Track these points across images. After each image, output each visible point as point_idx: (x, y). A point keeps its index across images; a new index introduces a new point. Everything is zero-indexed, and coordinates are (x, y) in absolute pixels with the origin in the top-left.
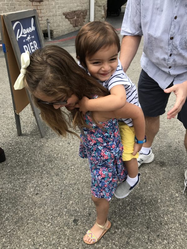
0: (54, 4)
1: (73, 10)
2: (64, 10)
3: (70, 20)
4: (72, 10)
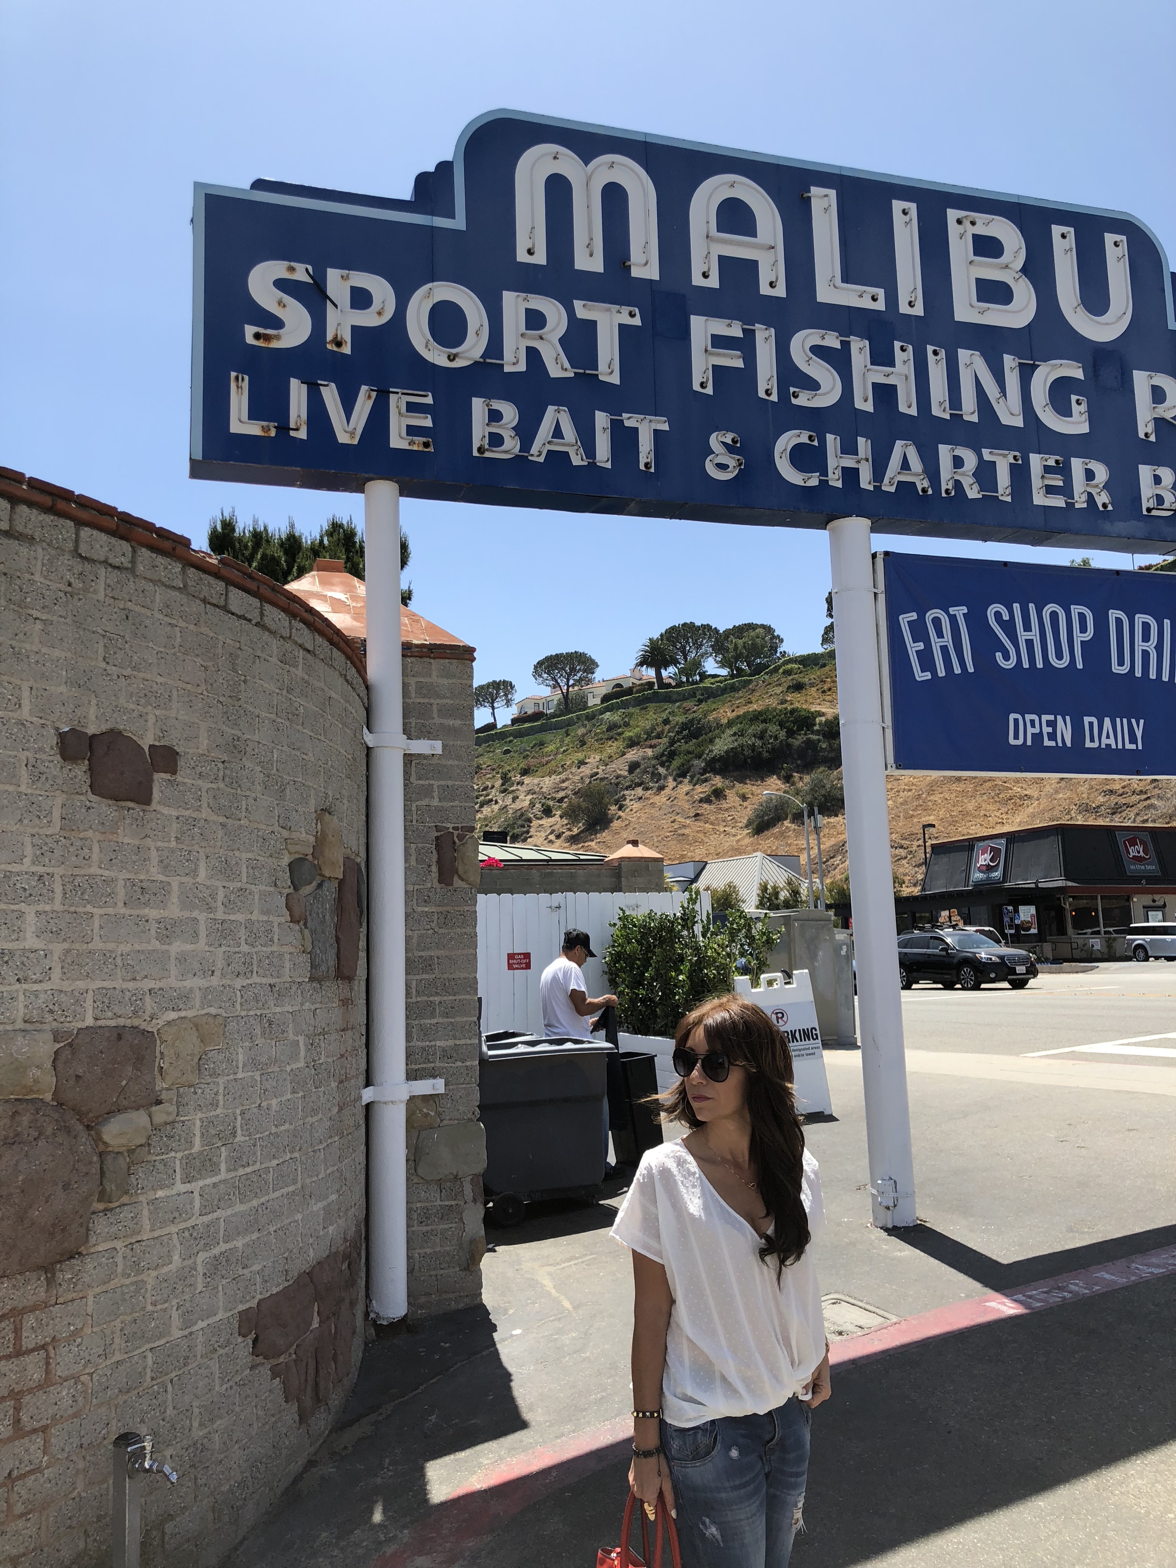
1: (304, 1268)
2: (251, 1281)
3: (282, 1360)
4: (297, 1265)
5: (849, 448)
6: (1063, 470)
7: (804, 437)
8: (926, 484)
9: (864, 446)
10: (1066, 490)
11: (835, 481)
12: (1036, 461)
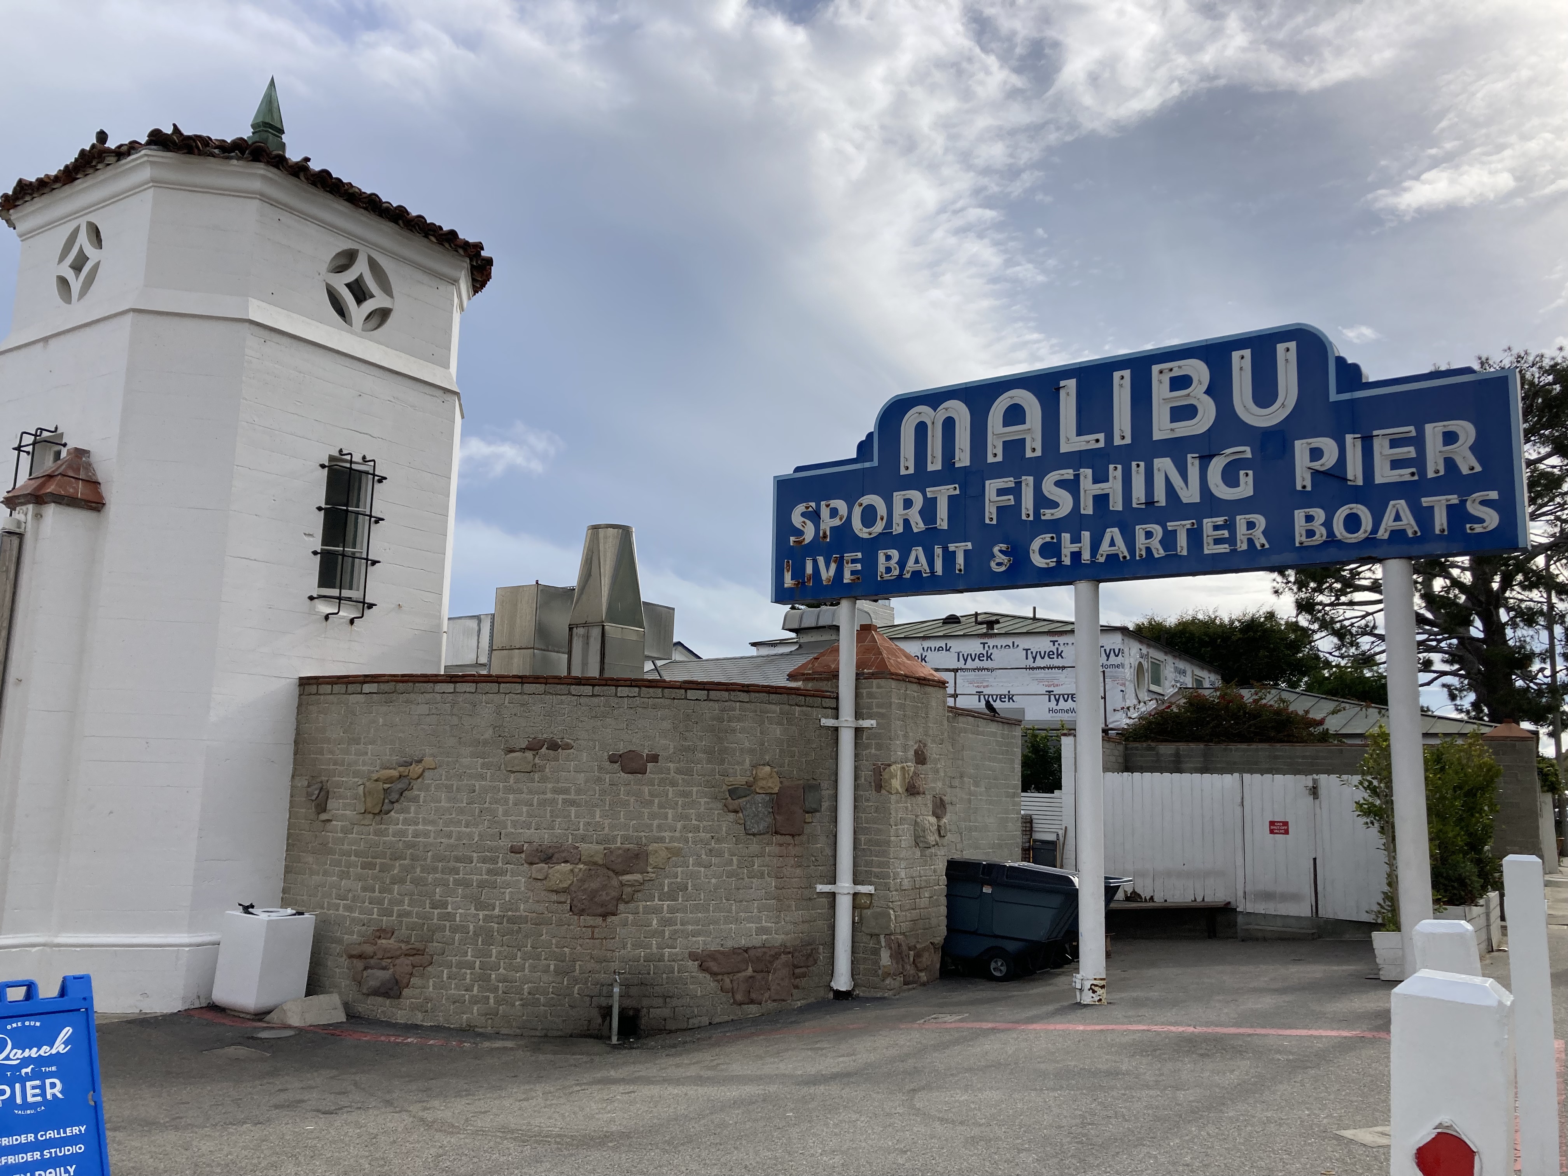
0: (655, 922)
1: (736, 946)
2: (697, 942)
3: (720, 977)
4: (730, 944)
5: (1076, 539)
6: (1230, 526)
7: (1047, 537)
8: (1126, 554)
9: (1086, 535)
10: (1231, 540)
11: (1067, 561)
12: (1208, 524)
